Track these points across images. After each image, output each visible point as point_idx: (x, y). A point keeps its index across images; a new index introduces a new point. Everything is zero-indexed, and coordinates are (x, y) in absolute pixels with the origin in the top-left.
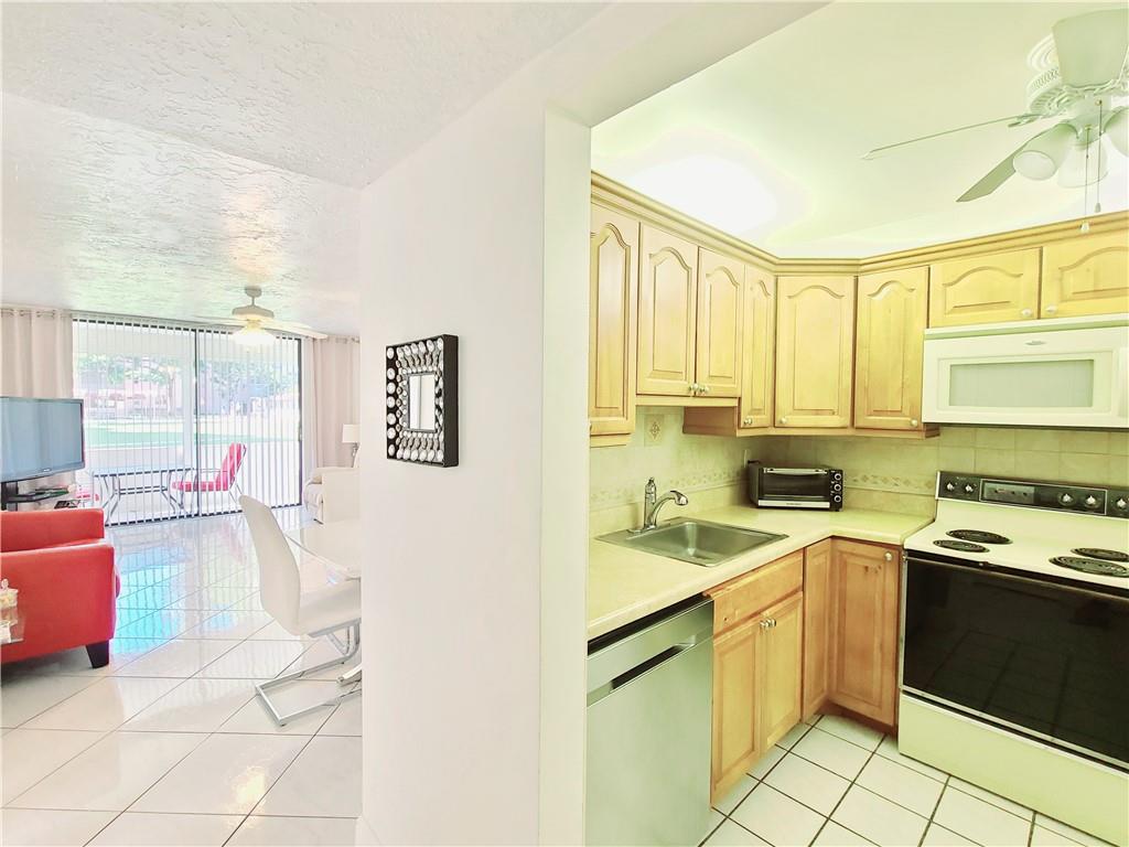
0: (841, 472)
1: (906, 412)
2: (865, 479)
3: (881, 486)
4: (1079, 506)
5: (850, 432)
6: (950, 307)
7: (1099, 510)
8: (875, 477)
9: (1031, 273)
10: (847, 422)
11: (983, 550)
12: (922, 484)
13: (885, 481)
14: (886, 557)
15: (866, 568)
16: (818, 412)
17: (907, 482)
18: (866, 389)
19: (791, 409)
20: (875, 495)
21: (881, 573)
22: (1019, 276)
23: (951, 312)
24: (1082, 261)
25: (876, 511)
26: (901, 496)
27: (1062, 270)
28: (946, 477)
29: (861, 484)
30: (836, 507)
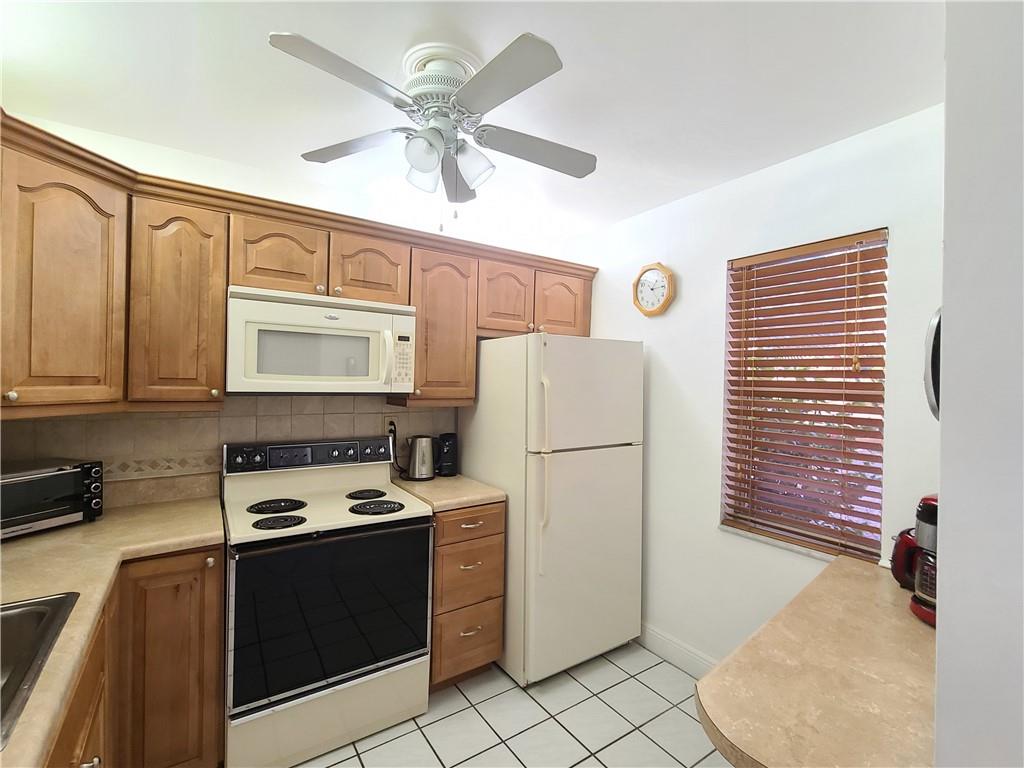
0: (100, 464)
1: (203, 379)
2: (124, 467)
3: (149, 473)
4: (343, 458)
5: (120, 408)
6: (251, 266)
7: (354, 459)
8: (139, 462)
9: (321, 252)
10: (119, 394)
11: (302, 520)
12: (202, 462)
13: (154, 465)
14: (206, 564)
15: (177, 588)
16: (72, 380)
17: (183, 463)
18: (147, 351)
19: (23, 376)
20: (141, 487)
21: (197, 586)
22: (313, 252)
23: (252, 272)
24: (357, 254)
25: (144, 506)
26: (177, 480)
27: (344, 257)
28: (234, 449)
29: (119, 476)
30: (92, 515)
